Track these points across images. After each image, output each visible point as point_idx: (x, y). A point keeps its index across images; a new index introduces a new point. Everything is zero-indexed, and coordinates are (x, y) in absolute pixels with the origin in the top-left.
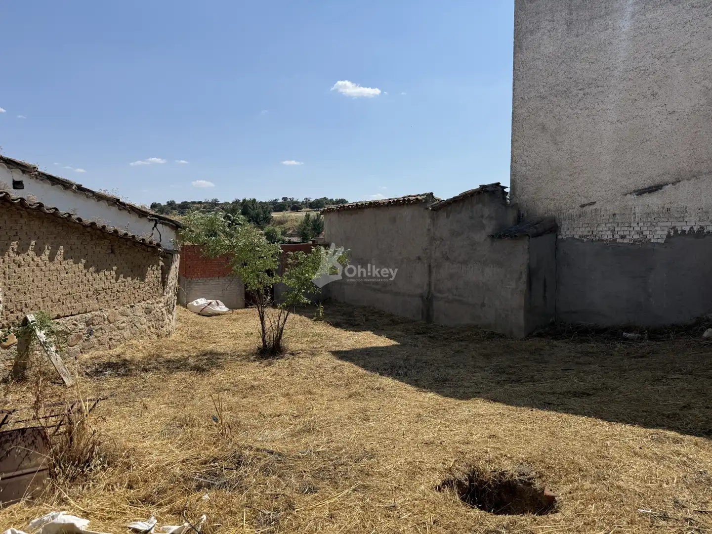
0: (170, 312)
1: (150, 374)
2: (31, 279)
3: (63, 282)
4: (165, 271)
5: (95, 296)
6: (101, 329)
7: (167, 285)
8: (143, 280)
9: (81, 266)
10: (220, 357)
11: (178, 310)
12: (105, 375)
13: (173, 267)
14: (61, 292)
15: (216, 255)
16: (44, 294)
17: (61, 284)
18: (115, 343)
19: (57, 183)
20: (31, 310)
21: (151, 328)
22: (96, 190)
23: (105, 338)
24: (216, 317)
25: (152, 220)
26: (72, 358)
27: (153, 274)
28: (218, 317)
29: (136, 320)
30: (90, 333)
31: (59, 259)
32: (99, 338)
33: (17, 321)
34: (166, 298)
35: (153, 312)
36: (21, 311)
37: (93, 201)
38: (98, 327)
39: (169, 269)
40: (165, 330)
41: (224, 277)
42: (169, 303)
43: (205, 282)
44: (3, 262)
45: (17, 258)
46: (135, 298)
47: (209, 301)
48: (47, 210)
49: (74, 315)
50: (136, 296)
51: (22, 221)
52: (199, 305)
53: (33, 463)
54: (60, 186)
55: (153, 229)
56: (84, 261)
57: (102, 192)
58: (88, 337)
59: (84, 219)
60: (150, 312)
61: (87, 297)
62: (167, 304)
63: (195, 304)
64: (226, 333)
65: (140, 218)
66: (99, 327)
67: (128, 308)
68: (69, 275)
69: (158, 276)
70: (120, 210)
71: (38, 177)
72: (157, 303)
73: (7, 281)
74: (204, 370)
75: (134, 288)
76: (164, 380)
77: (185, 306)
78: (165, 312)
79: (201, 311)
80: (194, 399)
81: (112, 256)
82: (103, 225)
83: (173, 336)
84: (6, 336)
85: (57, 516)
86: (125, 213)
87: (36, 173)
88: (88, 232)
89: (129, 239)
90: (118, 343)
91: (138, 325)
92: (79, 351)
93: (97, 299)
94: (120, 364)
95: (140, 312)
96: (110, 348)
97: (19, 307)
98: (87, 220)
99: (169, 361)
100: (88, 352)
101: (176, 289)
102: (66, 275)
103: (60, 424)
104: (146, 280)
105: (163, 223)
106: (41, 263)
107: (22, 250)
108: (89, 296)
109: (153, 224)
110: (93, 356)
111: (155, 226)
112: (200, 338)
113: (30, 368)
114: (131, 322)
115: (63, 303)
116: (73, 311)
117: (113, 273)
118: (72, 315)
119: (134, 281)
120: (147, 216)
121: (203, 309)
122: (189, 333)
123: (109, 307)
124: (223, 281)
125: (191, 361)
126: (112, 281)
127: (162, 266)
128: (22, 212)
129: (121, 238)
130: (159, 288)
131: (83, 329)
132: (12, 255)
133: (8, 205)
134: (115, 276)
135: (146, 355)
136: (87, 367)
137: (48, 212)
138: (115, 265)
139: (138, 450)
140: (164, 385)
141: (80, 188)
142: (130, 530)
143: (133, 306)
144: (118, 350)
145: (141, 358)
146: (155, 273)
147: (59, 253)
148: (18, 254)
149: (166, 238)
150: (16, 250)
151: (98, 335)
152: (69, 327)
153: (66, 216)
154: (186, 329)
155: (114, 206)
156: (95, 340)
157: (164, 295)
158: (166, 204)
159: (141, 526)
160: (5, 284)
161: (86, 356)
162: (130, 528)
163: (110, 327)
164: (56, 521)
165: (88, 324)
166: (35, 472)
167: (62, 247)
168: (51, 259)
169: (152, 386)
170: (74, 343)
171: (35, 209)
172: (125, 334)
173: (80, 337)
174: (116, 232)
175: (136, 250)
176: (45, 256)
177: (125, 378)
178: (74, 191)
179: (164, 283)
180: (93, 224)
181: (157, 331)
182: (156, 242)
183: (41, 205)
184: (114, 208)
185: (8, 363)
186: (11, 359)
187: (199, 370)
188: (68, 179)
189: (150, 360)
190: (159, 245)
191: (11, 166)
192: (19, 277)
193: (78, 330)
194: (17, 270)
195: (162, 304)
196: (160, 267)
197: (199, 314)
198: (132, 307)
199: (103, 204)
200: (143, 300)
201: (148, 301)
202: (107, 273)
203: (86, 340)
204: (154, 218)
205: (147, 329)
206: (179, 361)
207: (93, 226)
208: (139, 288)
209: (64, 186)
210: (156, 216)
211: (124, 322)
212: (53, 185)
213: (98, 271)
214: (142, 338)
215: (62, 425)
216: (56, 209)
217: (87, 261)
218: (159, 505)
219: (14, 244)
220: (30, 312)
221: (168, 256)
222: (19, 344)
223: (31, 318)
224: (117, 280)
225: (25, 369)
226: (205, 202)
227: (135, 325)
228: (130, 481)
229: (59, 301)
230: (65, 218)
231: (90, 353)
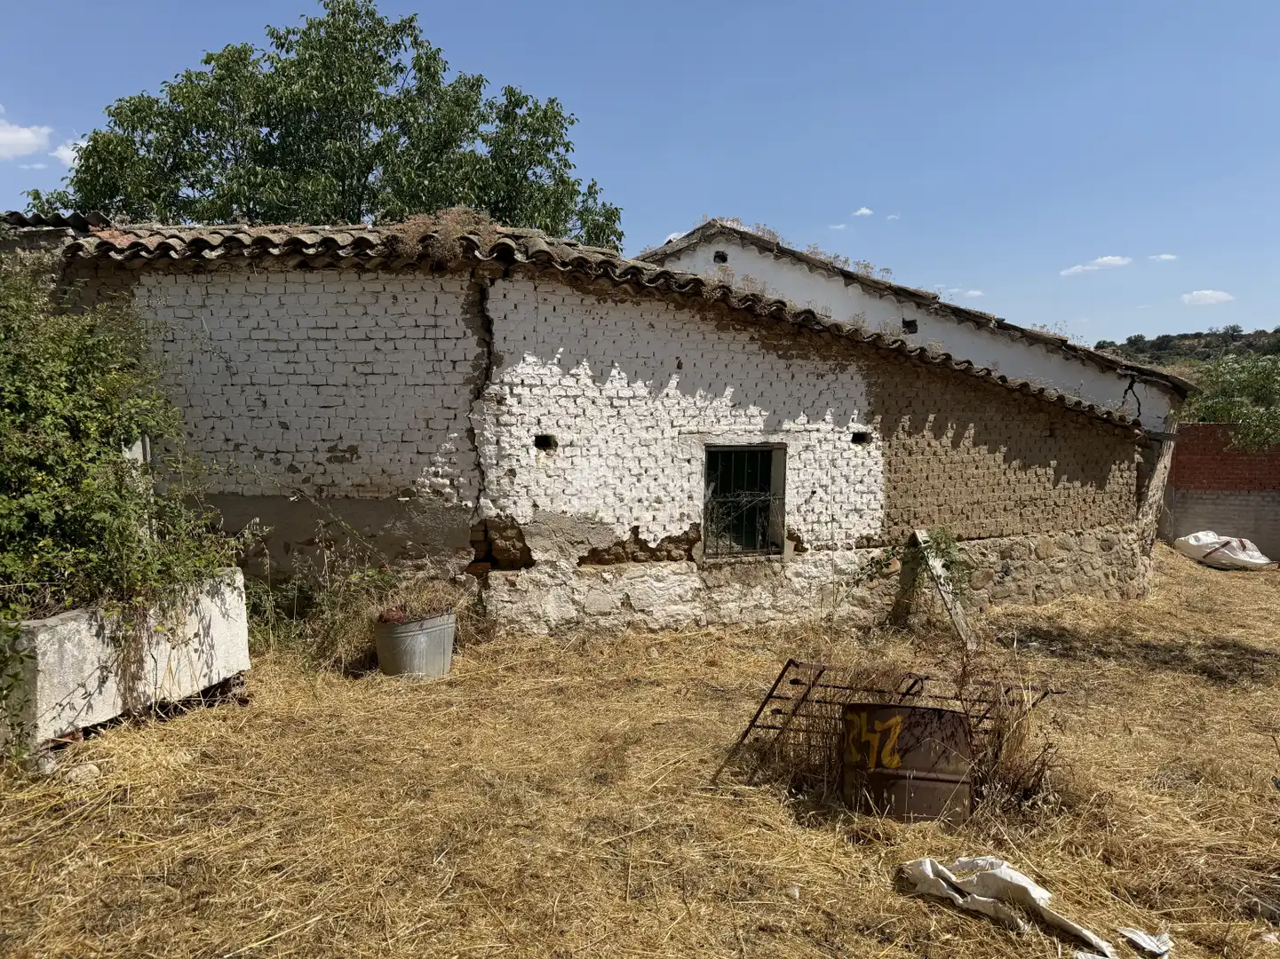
0: (1145, 552)
1: (1112, 664)
2: (925, 475)
3: (969, 482)
4: (1145, 474)
5: (1017, 510)
6: (1023, 567)
7: (1146, 499)
8: (1101, 487)
9: (999, 456)
10: (1258, 659)
11: (1159, 549)
12: (1028, 647)
13: (1160, 466)
14: (966, 498)
15: (1261, 445)
16: (941, 499)
17: (966, 485)
18: (1045, 595)
19: (968, 320)
20: (922, 523)
21: (1111, 577)
22: (1026, 326)
23: (1030, 583)
24: (1239, 574)
25: (1125, 376)
26: (975, 609)
27: (1121, 477)
28: (1245, 574)
29: (1084, 559)
30: (1006, 572)
31: (967, 444)
32: (1020, 583)
33: (901, 538)
34: (1142, 525)
35: (1116, 548)
36: (908, 523)
37: (1021, 346)
38: (1018, 563)
39: (1153, 469)
40: (1136, 584)
41: (1262, 491)
42: (1145, 535)
43: (1218, 498)
44: (890, 447)
45: (908, 442)
46: (1086, 519)
47: (1225, 539)
48: (956, 364)
49: (983, 538)
50: (1088, 515)
51: (919, 384)
52: (1201, 543)
53: (952, 768)
54: (971, 324)
55: (1126, 393)
56: (1004, 449)
57: (1037, 329)
58: (1002, 578)
59: (1009, 379)
60: (1111, 549)
61: (1005, 510)
62: (1142, 536)
63: (1192, 541)
64: (1268, 609)
65: (1103, 372)
66: (1020, 563)
67: (1072, 535)
68: (980, 471)
69: (1130, 481)
70: (1067, 359)
71: (940, 313)
72: (1125, 532)
73: (893, 476)
74: (1223, 678)
75: (1084, 500)
76: (1138, 681)
77: (1170, 544)
78: (1137, 551)
79: (1204, 557)
80: (1206, 731)
81: (1051, 441)
82: (1039, 387)
83: (1151, 599)
84: (888, 559)
85: (1000, 866)
86: (1076, 365)
87: (936, 306)
88: (1015, 400)
89: (1083, 413)
90: (1050, 595)
91: (1088, 568)
92: (987, 600)
93: (1021, 514)
94: (1055, 633)
95: (1092, 546)
96: (1036, 603)
97: (905, 518)
98: (1015, 379)
99: (1146, 646)
100: (1001, 603)
101: (1159, 508)
102: (975, 472)
103: (985, 716)
104: (1108, 488)
105: (1145, 382)
106: (940, 451)
107: (915, 429)
108: (1008, 508)
109: (1126, 383)
110: (1009, 611)
111: (1131, 387)
112: (1208, 612)
113: (915, 614)
114: (1075, 561)
115: (968, 517)
116: (981, 531)
117: (1051, 472)
118: (979, 538)
119: (1085, 489)
120: (1115, 370)
121: (1210, 553)
122: (1184, 599)
123: (1040, 531)
124: (1259, 499)
125: (1192, 653)
126: (1047, 485)
127: (1139, 464)
128: (919, 370)
129: (1069, 409)
130: (1129, 504)
131: (994, 563)
132: (901, 436)
133: (903, 359)
134: (1052, 478)
135: (1102, 625)
136: (1000, 629)
137: (957, 367)
138: (1055, 458)
139: (1117, 800)
140: (1141, 689)
141: (1001, 325)
142: (1124, 940)
143: (1081, 533)
144: (1050, 608)
145: (1091, 631)
146: (1125, 475)
147: (966, 435)
148: (910, 435)
149: (1151, 408)
150: (907, 429)
151: (1019, 577)
152: (974, 557)
153: (982, 373)
154: (1177, 588)
155: (1057, 353)
156: (1013, 586)
157: (1138, 519)
158: (1125, 342)
159: (1144, 941)
160: (889, 480)
161: (998, 610)
162: (1124, 937)
163: (1039, 567)
164: (997, 872)
165: (1004, 554)
166: (957, 782)
167: (972, 425)
168: (955, 444)
169: (1116, 686)
170: (979, 585)
171: (938, 364)
172: (1063, 582)
173: (989, 577)
174: (1061, 398)
175: (1094, 432)
176: (946, 441)
177: (1064, 662)
178: (992, 332)
179: (1140, 495)
180: (1025, 385)
181: (1120, 584)
182: (1132, 418)
183: (948, 357)
184: (1056, 356)
185: (886, 600)
186: (890, 595)
187: (1213, 675)
188: (983, 311)
189: (1109, 636)
190: (1137, 424)
191: (902, 299)
192: (909, 471)
193: (987, 564)
194: (907, 459)
195: (1134, 536)
196: (1134, 465)
197: (1200, 563)
198: (1078, 534)
199: (1039, 350)
200: (1100, 524)
201: (1107, 527)
202: (1040, 471)
203: (999, 583)
204: (1129, 372)
205: (1103, 579)
206: (1168, 649)
207: (1025, 391)
208: (1094, 502)
209: (977, 323)
210: (1132, 368)
211: (1062, 561)
212: (960, 322)
213: (1025, 467)
214: (1092, 593)
215: (987, 718)
216: (969, 363)
217: (1009, 449)
218: (1165, 914)
219: (906, 420)
220: (920, 526)
221: (1152, 445)
222: (902, 574)
223: (922, 535)
224: (1055, 485)
225: (909, 613)
226: (1207, 335)
227: (1082, 569)
228: (1106, 850)
229: (963, 513)
230: (982, 377)
231: (1004, 606)
